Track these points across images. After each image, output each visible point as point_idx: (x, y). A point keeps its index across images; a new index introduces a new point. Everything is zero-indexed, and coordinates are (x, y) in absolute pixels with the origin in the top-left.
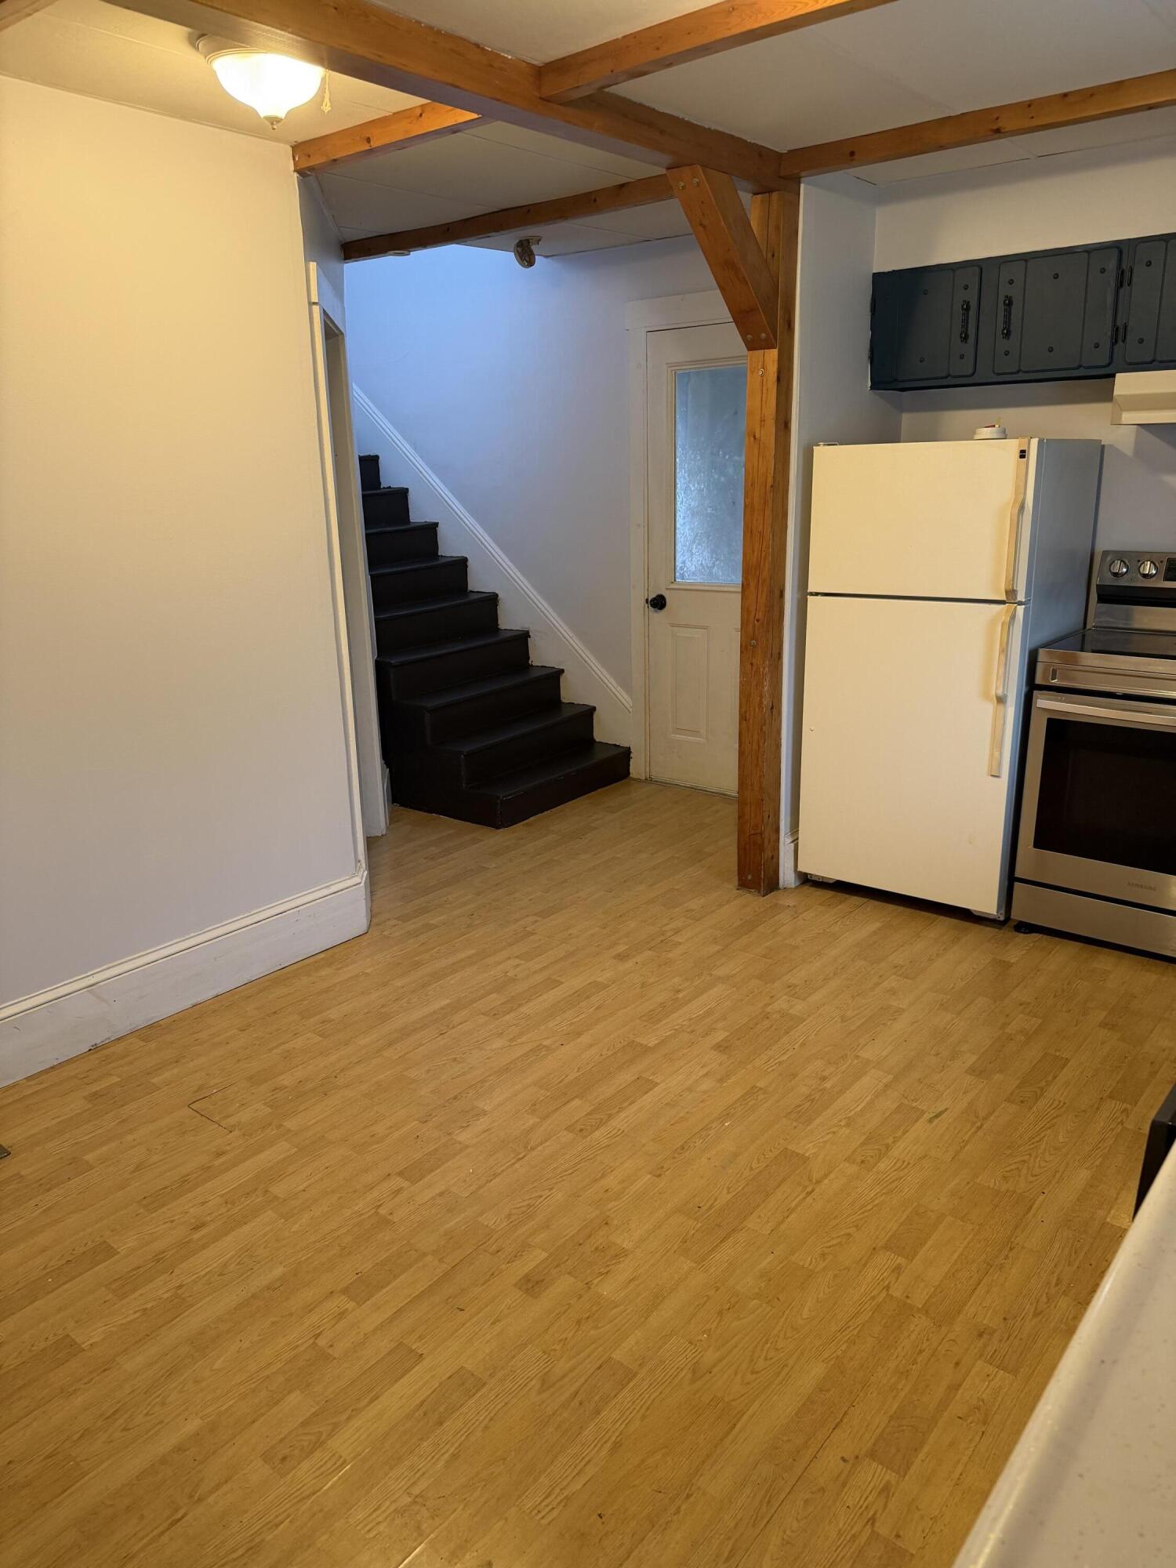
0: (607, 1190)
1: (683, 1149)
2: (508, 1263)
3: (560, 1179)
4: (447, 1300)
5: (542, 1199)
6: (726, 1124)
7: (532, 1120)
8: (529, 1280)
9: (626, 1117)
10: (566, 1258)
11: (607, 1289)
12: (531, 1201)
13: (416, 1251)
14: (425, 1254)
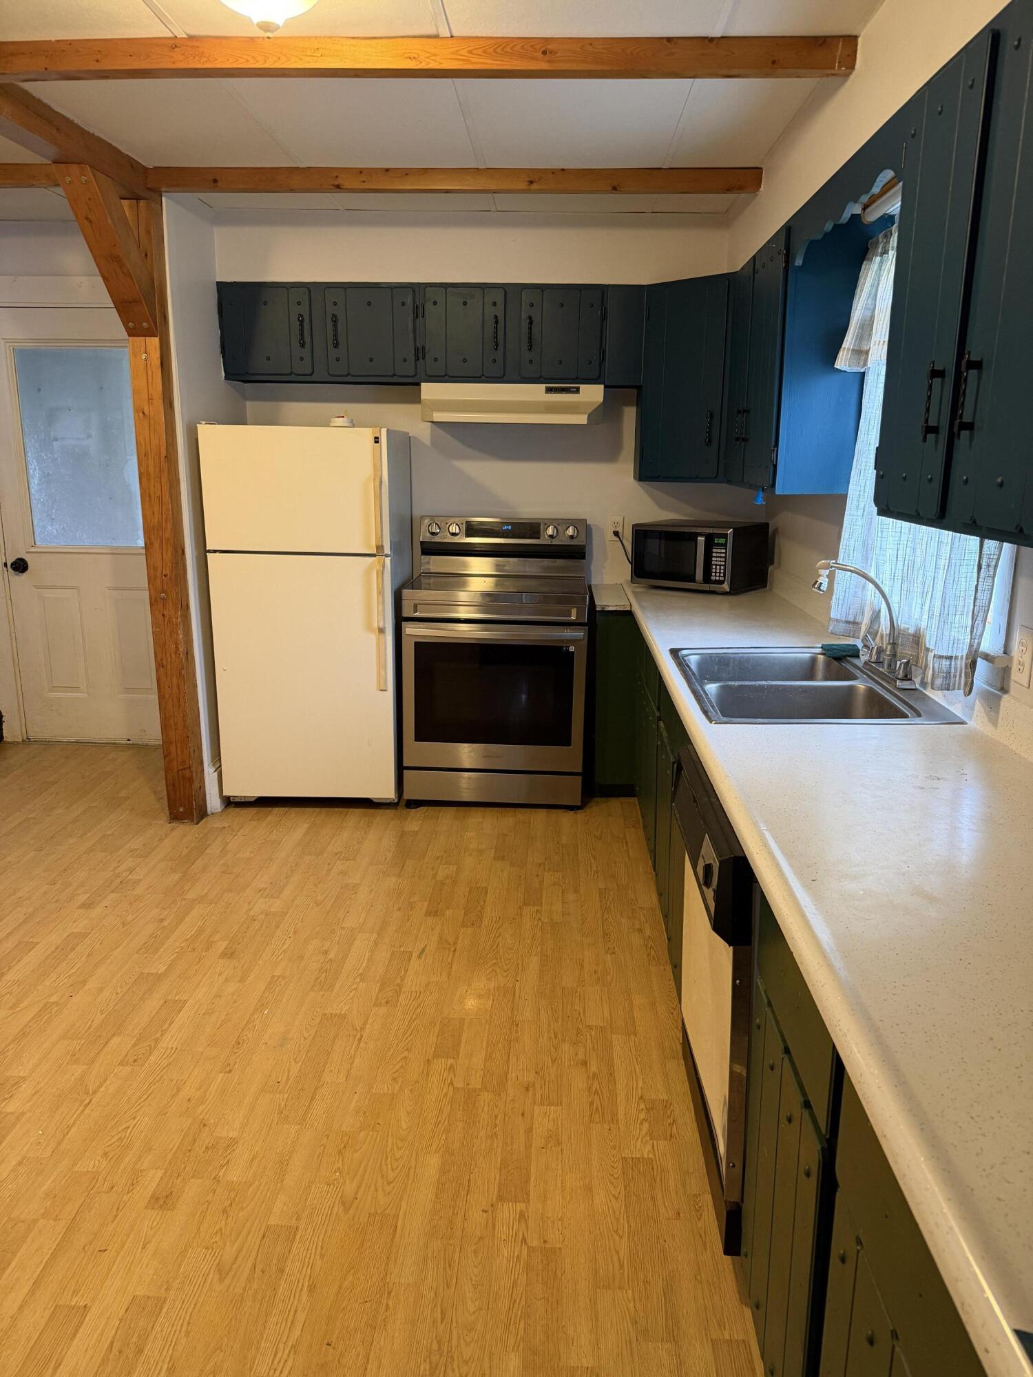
0: (189, 1100)
1: (239, 1043)
2: (128, 1193)
3: (139, 1107)
4: (84, 1248)
5: (129, 1130)
6: (266, 1012)
7: (78, 1070)
8: (158, 1199)
9: (172, 1036)
10: (183, 1166)
11: (234, 1174)
12: (120, 1135)
13: (23, 1221)
14: (35, 1221)
